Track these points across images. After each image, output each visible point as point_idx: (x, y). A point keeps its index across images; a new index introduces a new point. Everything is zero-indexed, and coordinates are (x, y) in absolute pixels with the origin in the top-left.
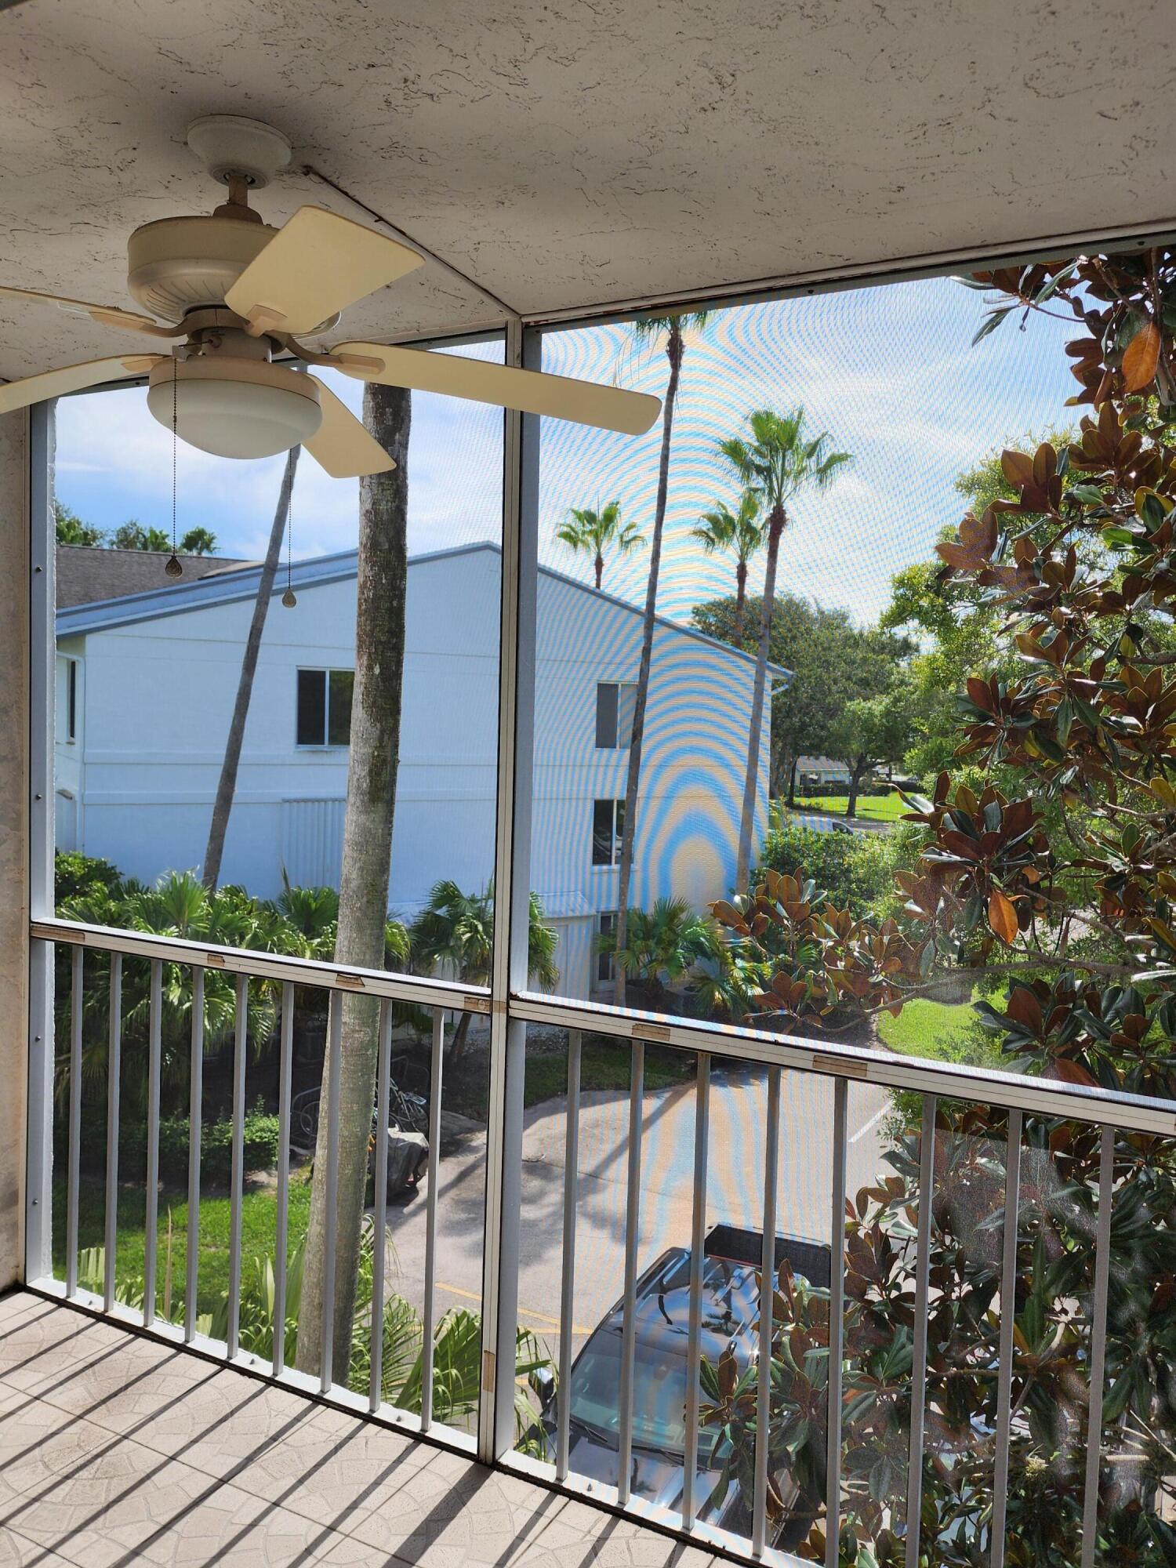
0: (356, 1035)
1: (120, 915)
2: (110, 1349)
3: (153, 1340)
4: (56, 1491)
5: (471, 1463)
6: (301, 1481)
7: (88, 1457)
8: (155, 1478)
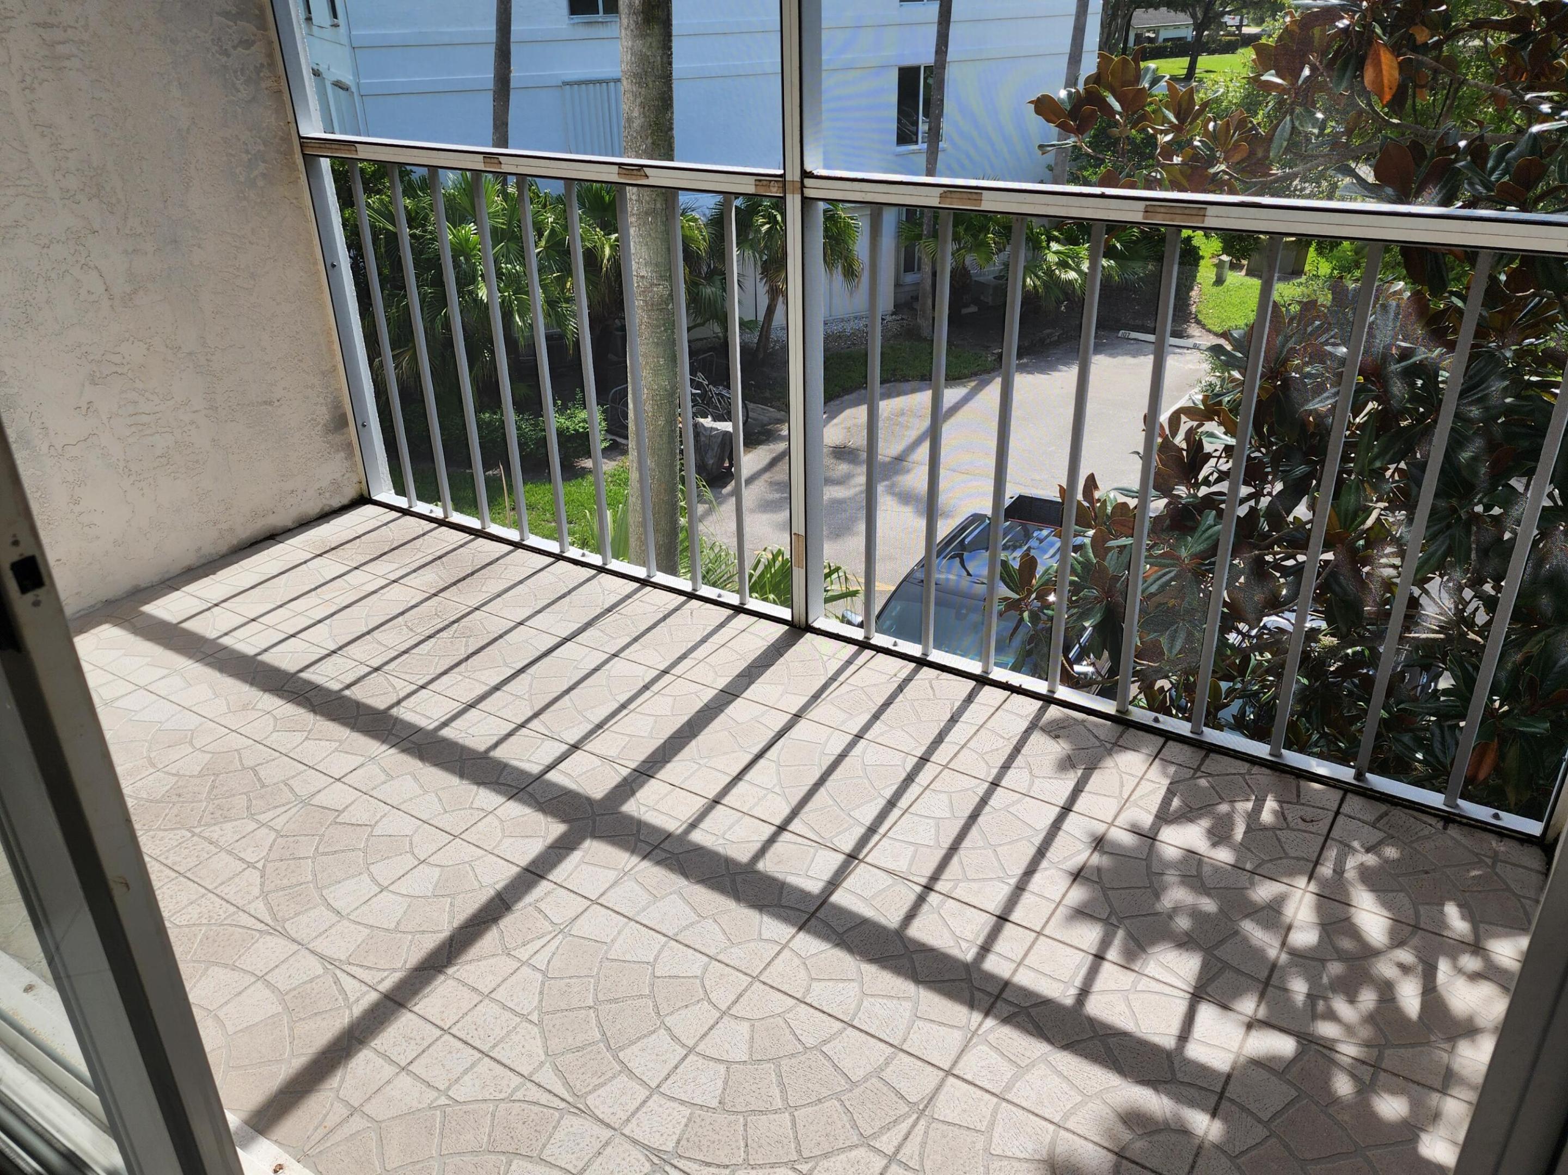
0: (655, 289)
1: (417, 213)
2: (455, 546)
3: (492, 540)
4: (421, 646)
5: (787, 627)
6: (636, 640)
7: (447, 622)
8: (506, 637)
